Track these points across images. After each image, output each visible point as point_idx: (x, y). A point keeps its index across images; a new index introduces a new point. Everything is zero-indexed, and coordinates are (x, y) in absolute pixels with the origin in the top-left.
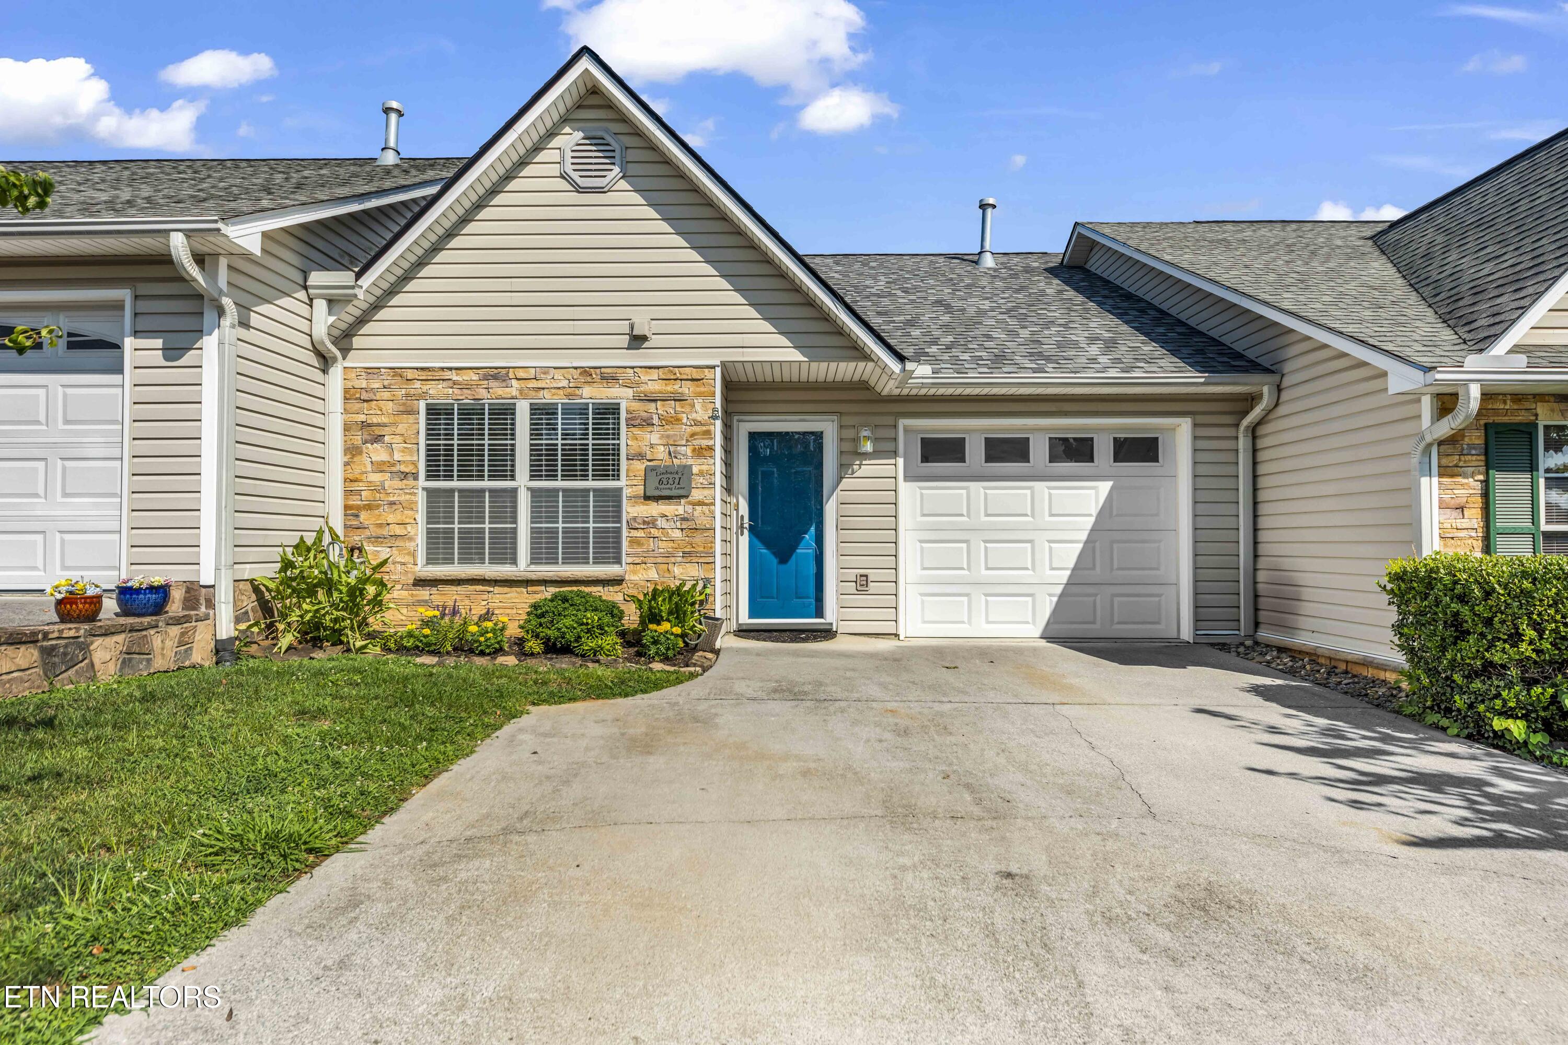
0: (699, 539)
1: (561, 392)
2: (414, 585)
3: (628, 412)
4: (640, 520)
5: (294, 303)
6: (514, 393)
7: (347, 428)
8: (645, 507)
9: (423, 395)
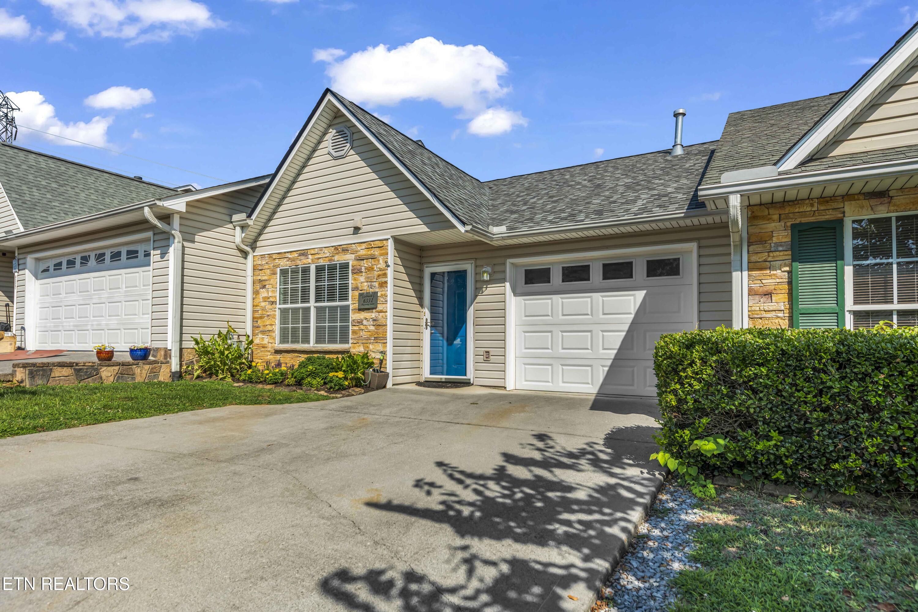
0: (381, 330)
1: (327, 259)
2: (275, 353)
3: (353, 266)
4: (356, 321)
5: (226, 229)
6: (310, 261)
7: (254, 283)
8: (358, 315)
9: (278, 266)
